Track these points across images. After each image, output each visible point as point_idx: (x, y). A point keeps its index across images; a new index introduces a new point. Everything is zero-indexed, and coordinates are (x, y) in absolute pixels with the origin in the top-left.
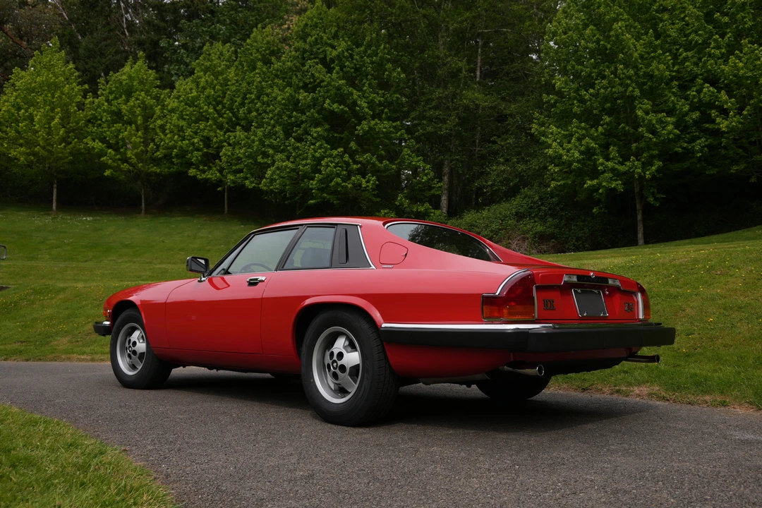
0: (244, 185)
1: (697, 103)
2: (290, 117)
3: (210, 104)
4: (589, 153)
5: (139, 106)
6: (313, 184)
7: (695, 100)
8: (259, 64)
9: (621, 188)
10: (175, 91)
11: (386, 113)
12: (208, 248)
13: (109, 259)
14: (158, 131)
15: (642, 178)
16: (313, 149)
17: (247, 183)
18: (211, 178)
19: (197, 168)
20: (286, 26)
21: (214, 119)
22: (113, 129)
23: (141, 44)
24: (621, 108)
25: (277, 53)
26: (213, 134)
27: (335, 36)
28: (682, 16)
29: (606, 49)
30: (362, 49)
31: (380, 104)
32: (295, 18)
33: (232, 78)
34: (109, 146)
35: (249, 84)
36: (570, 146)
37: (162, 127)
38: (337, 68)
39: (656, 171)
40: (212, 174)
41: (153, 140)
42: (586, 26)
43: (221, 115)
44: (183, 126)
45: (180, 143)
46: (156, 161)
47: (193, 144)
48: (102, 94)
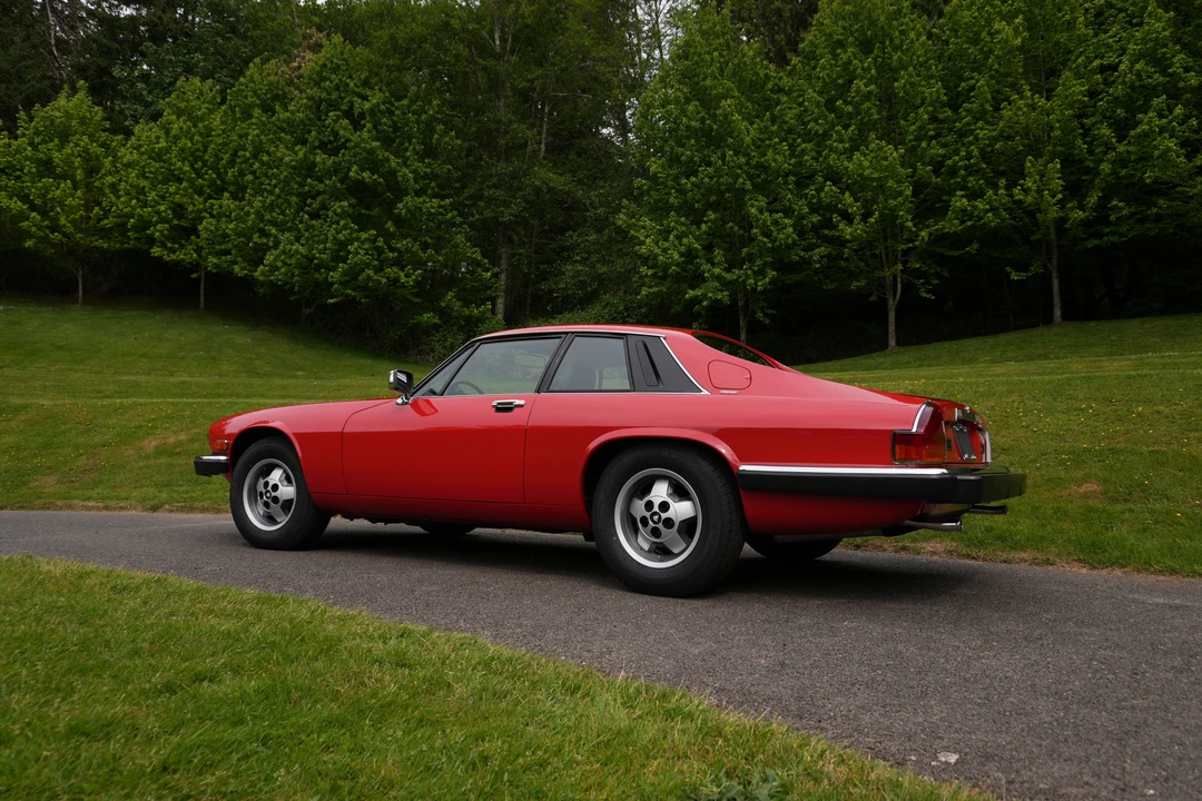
0: (231, 273)
1: (815, 204)
2: (302, 185)
3: (183, 160)
4: (690, 255)
5: (80, 156)
6: (335, 276)
7: (814, 201)
8: (257, 112)
9: (727, 301)
10: (133, 139)
11: (433, 188)
12: (182, 354)
13: (37, 365)
14: (107, 191)
15: (754, 290)
16: (335, 229)
17: (237, 268)
18: (183, 260)
19: (164, 246)
20: (296, 64)
21: (191, 181)
22: (40, 185)
23: (81, 70)
24: (728, 203)
25: (283, 99)
26: (189, 201)
27: (366, 84)
28: (801, 100)
29: (712, 130)
30: (405, 102)
31: (426, 176)
32: (309, 55)
33: (217, 126)
34: (33, 208)
35: (241, 137)
36: (666, 244)
37: (113, 187)
38: (369, 125)
39: (770, 283)
40: (185, 255)
41: (99, 204)
42: (688, 101)
43: (199, 175)
44: (144, 187)
45: (139, 210)
46: (105, 233)
47: (158, 213)
48: (24, 135)
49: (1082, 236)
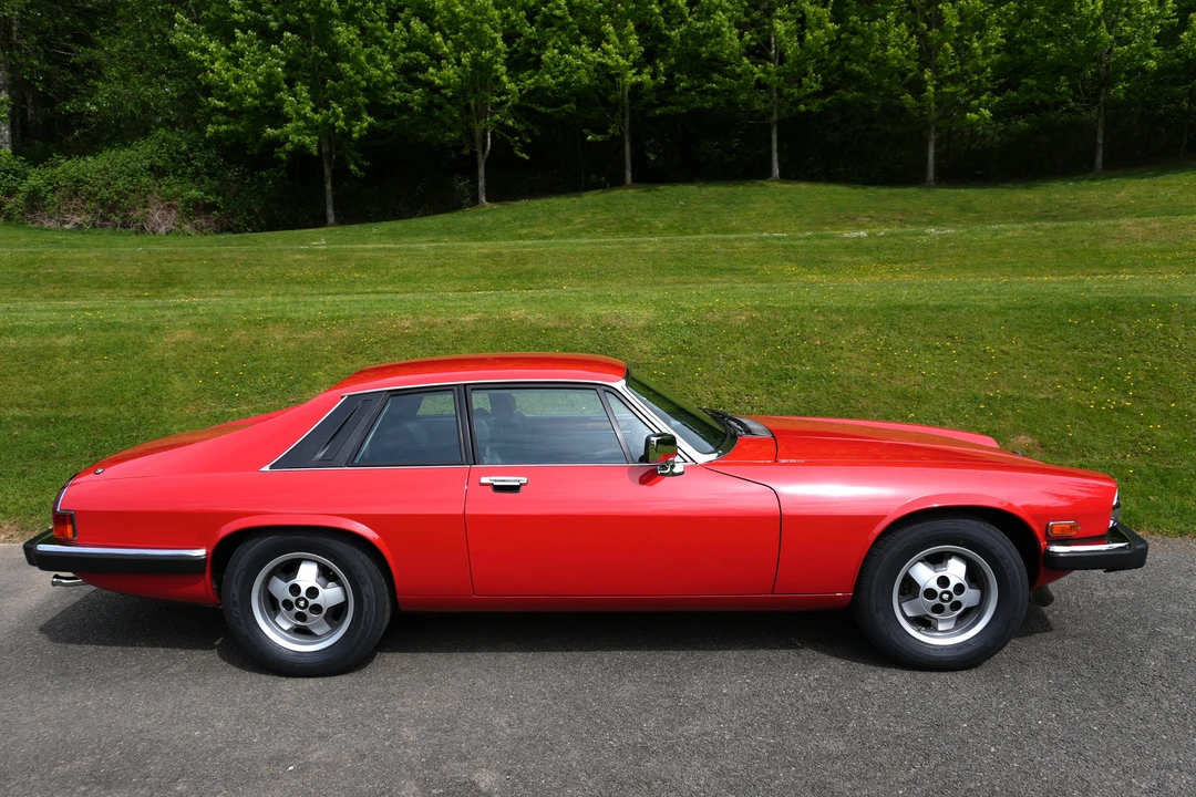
9: (314, 148)
15: (347, 135)
39: (367, 130)
49: (656, 102)
